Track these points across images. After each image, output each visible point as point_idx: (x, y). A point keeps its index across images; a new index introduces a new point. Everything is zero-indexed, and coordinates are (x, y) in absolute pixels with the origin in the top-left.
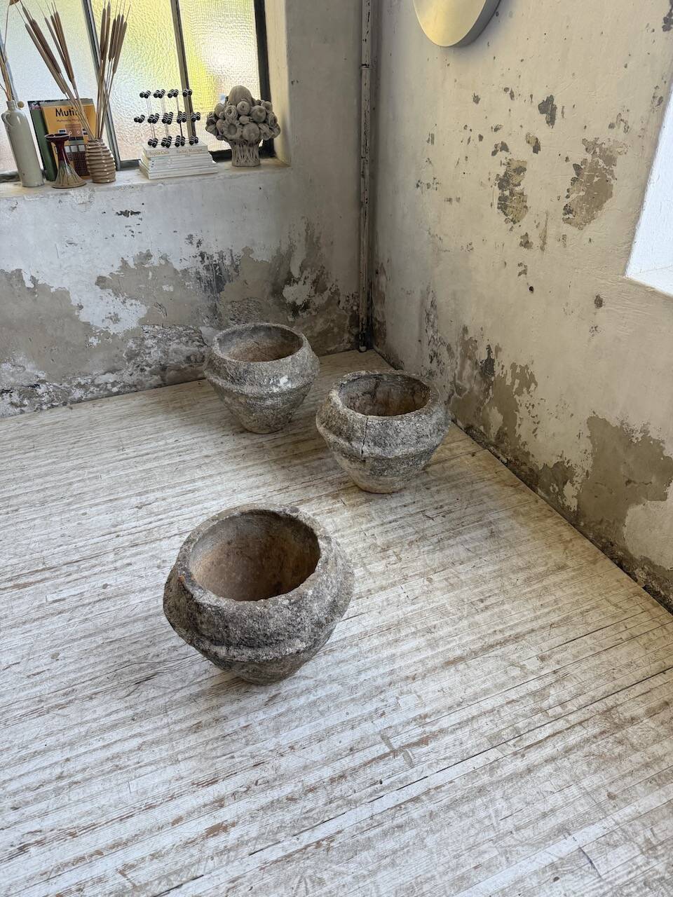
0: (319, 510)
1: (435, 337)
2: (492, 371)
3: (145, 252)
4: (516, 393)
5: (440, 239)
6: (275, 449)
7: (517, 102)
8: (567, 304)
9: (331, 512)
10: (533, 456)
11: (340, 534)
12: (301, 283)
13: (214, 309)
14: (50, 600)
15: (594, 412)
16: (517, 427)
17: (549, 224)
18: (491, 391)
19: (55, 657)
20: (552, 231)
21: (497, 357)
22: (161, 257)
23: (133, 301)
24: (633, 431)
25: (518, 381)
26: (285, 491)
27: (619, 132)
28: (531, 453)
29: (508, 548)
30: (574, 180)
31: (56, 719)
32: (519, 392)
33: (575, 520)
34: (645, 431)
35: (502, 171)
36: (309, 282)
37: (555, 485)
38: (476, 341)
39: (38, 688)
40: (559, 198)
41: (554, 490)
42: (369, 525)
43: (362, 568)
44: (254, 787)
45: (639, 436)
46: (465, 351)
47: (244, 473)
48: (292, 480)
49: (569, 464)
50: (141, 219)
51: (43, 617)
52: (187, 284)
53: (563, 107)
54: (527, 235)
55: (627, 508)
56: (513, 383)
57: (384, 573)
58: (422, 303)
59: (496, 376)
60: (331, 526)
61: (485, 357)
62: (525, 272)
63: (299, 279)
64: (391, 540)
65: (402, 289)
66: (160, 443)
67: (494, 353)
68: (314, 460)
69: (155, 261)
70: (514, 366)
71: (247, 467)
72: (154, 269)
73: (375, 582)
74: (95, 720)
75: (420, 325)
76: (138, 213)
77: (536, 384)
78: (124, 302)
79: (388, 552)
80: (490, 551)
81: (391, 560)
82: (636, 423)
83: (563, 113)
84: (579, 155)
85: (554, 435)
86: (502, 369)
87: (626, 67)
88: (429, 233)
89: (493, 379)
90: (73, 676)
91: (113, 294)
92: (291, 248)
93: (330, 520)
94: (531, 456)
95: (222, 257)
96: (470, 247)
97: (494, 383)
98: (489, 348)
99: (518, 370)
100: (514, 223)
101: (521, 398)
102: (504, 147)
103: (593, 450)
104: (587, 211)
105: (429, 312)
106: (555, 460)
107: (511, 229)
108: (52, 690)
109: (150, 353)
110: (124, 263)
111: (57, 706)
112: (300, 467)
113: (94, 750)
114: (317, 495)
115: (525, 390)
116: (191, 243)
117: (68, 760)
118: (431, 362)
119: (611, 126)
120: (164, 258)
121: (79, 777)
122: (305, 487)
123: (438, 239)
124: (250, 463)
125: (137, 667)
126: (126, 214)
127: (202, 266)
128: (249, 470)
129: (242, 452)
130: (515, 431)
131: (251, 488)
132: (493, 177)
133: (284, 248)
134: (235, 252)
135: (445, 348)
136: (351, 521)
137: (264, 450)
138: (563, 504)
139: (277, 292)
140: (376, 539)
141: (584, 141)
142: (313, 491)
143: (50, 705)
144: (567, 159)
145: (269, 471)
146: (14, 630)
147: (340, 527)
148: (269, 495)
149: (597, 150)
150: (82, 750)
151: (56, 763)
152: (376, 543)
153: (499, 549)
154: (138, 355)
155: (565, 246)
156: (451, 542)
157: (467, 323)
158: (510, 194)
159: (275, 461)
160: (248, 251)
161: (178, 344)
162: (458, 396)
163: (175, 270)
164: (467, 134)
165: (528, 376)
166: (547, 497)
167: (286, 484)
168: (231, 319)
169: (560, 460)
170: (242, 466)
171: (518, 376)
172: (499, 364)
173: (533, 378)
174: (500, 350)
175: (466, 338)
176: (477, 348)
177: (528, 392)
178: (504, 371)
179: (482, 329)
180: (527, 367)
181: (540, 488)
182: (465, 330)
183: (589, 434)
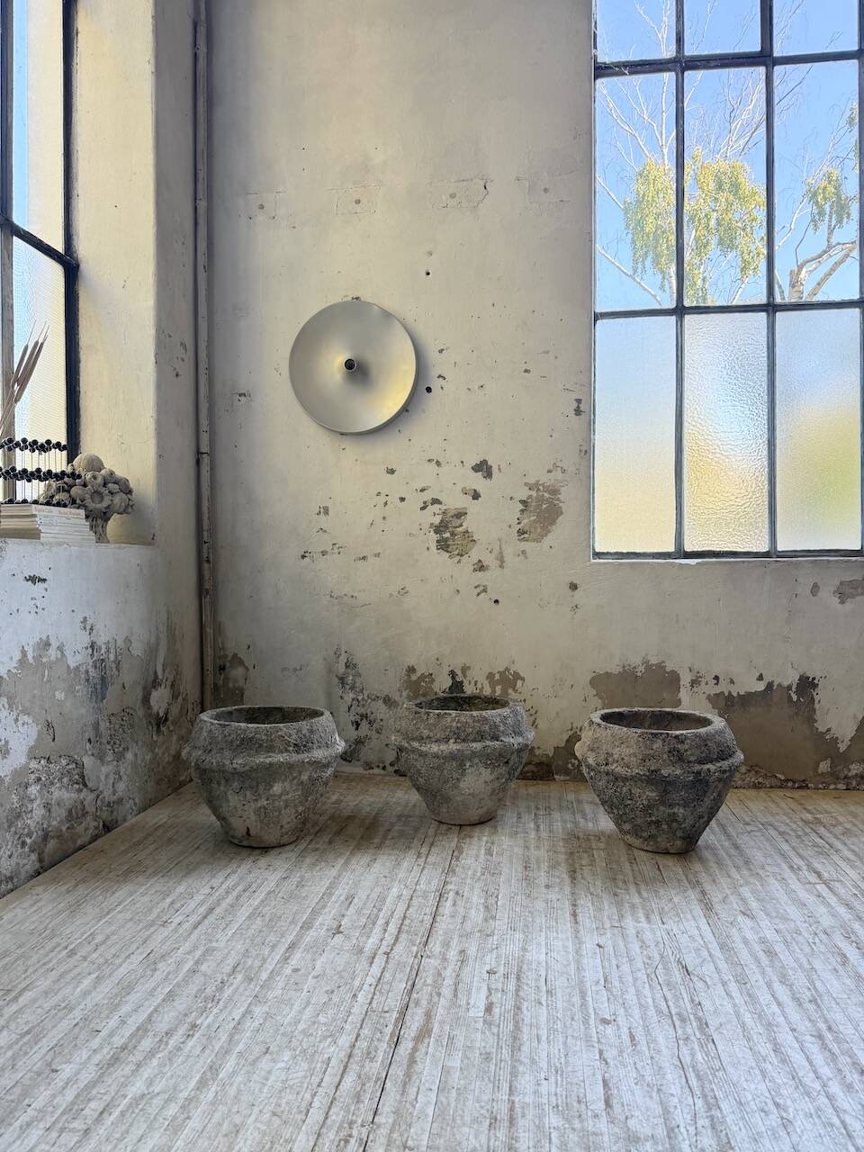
1: (360, 698)
2: (462, 693)
3: (45, 638)
5: (352, 597)
7: (444, 469)
8: (541, 600)
10: (539, 748)
12: (163, 686)
13: (96, 726)
14: (482, 1014)
15: (594, 672)
17: (504, 548)
19: (605, 1022)
20: (508, 552)
21: (465, 676)
22: (58, 647)
23: (26, 718)
24: (635, 668)
25: (500, 687)
27: (558, 475)
28: (536, 746)
30: (522, 511)
31: (725, 1032)
34: (646, 662)
35: (437, 520)
36: (169, 683)
37: (573, 760)
38: (431, 675)
39: (661, 1040)
40: (510, 526)
41: (573, 765)
44: (853, 939)
45: (642, 668)
46: (414, 692)
50: (46, 590)
51: (517, 1022)
52: (77, 688)
53: (499, 466)
54: (480, 561)
56: (494, 691)
58: (330, 671)
59: (468, 694)
61: (448, 683)
62: (485, 591)
63: (162, 680)
65: (284, 669)
66: (198, 898)
67: (460, 675)
69: (53, 653)
70: (490, 676)
72: (50, 666)
74: (735, 1005)
75: (329, 695)
76: (44, 580)
77: (523, 679)
78: (16, 720)
82: (635, 660)
83: (500, 469)
84: (524, 493)
85: (557, 714)
86: (476, 684)
87: (551, 436)
88: (331, 596)
90: (652, 1012)
91: (7, 706)
92: (158, 639)
94: (536, 750)
95: (108, 650)
96: (404, 591)
98: (453, 674)
99: (497, 677)
100: (462, 555)
102: (436, 501)
103: (603, 703)
104: (542, 528)
105: (346, 676)
106: (565, 737)
107: (459, 562)
108: (671, 1029)
109: (31, 811)
110: (24, 653)
111: (700, 1028)
113: (783, 1012)
115: (510, 691)
116: (85, 628)
117: (793, 1030)
118: (357, 729)
119: (549, 471)
120: (60, 648)
121: (823, 1026)
123: (351, 599)
124: (341, 861)
125: (660, 971)
126: (33, 579)
127: (91, 662)
129: (308, 860)
132: (426, 526)
133: (153, 640)
134: (118, 643)
135: (381, 702)
139: (146, 700)
141: (526, 484)
143: (697, 1033)
144: (511, 498)
146: (525, 1048)
149: (541, 488)
150: (781, 1019)
151: (796, 1038)
154: (19, 816)
155: (526, 558)
157: (412, 662)
158: (451, 535)
160: (128, 640)
161: (60, 789)
163: (68, 666)
164: (382, 499)
165: (511, 677)
166: (568, 778)
168: (108, 743)
169: (571, 733)
171: (498, 682)
172: (470, 682)
173: (517, 676)
174: (469, 668)
175: (414, 678)
176: (433, 680)
177: (516, 691)
178: (479, 686)
179: (437, 659)
180: (507, 669)
181: (556, 774)
182: (411, 670)
183: (595, 692)
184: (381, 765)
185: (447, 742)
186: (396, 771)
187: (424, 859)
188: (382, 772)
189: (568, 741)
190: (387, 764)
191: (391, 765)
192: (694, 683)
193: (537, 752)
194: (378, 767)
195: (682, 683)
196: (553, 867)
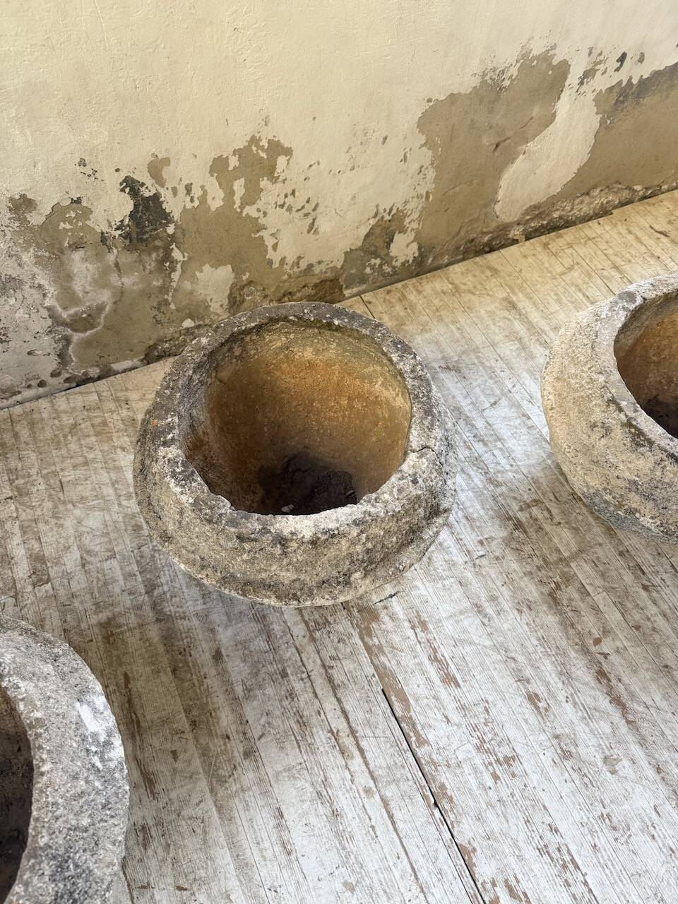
0: (418, 649)
2: (166, 217)
4: (242, 207)
6: (159, 788)
9: (424, 625)
10: (320, 262)
11: (486, 605)
15: (429, 101)
16: (271, 254)
18: (177, 254)
21: (160, 181)
24: (503, 71)
25: (242, 181)
26: (348, 742)
28: (314, 261)
29: (480, 354)
32: (253, 194)
33: (420, 268)
34: (524, 55)
37: (373, 261)
38: (78, 201)
41: (373, 268)
42: (454, 550)
43: (572, 564)
45: (514, 72)
46: (50, 248)
47: (267, 872)
48: (303, 723)
49: (394, 212)
55: (499, 179)
56: (230, 193)
57: (576, 530)
59: (176, 216)
60: (466, 623)
61: (123, 207)
64: (491, 512)
67: (149, 181)
68: (223, 674)
70: (219, 165)
71: (243, 867)
73: (600, 545)
77: (288, 152)
79: (523, 520)
80: (491, 378)
81: (540, 517)
82: (507, 55)
85: (354, 197)
86: (188, 193)
89: (171, 229)
93: (449, 627)
94: (315, 267)
97: (179, 234)
98: (131, 186)
99: (234, 162)
101: (260, 204)
106: (364, 231)
112: (250, 711)
114: (364, 658)
115: (264, 183)
122: (334, 688)
124: (224, 858)
128: (252, 854)
130: (270, 262)
131: (339, 835)
136: (447, 582)
137: (159, 823)
138: (394, 267)
140: (492, 538)
142: (348, 665)
145: (265, 793)
147: (466, 604)
148: (364, 780)
152: (504, 539)
153: (485, 367)
156: (480, 424)
159: (217, 780)
162: (88, 333)
165: (263, 155)
166: (363, 287)
167: (321, 738)
169: (372, 222)
170: (233, 884)
171: (237, 173)
172: (175, 191)
173: (277, 149)
174: (166, 161)
175: (36, 219)
176: (87, 212)
177: (274, 180)
178: (197, 192)
179: (82, 163)
180: (254, 140)
181: (347, 288)
182: (22, 205)
183: (423, 139)
184: (34, 383)
185: (347, 583)
186: (67, 380)
187: (356, 753)
188: (41, 390)
189: (367, 235)
190: (45, 376)
191: (53, 375)
192: (588, 74)
193: (317, 270)
194: (29, 387)
195: (567, 83)
196: (566, 675)
